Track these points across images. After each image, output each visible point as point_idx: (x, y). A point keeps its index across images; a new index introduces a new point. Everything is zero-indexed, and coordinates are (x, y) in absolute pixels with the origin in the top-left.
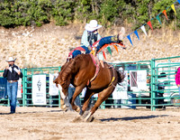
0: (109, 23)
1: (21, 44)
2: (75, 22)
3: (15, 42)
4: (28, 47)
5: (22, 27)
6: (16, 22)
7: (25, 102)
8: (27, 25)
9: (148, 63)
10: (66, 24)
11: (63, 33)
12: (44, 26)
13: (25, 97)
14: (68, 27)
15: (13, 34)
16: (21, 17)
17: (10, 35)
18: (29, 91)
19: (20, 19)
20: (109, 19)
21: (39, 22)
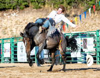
0: (69, 7)
1: (10, 21)
2: (46, 6)
3: (6, 20)
4: (15, 23)
5: (11, 10)
6: (7, 6)
7: (12, 60)
8: (14, 9)
9: (94, 33)
10: (40, 8)
11: (38, 14)
12: (25, 9)
13: (13, 57)
14: (41, 10)
15: (5, 15)
16: (10, 3)
17: (3, 15)
18: (16, 52)
19: (9, 5)
20: (69, 4)
21: (22, 7)
